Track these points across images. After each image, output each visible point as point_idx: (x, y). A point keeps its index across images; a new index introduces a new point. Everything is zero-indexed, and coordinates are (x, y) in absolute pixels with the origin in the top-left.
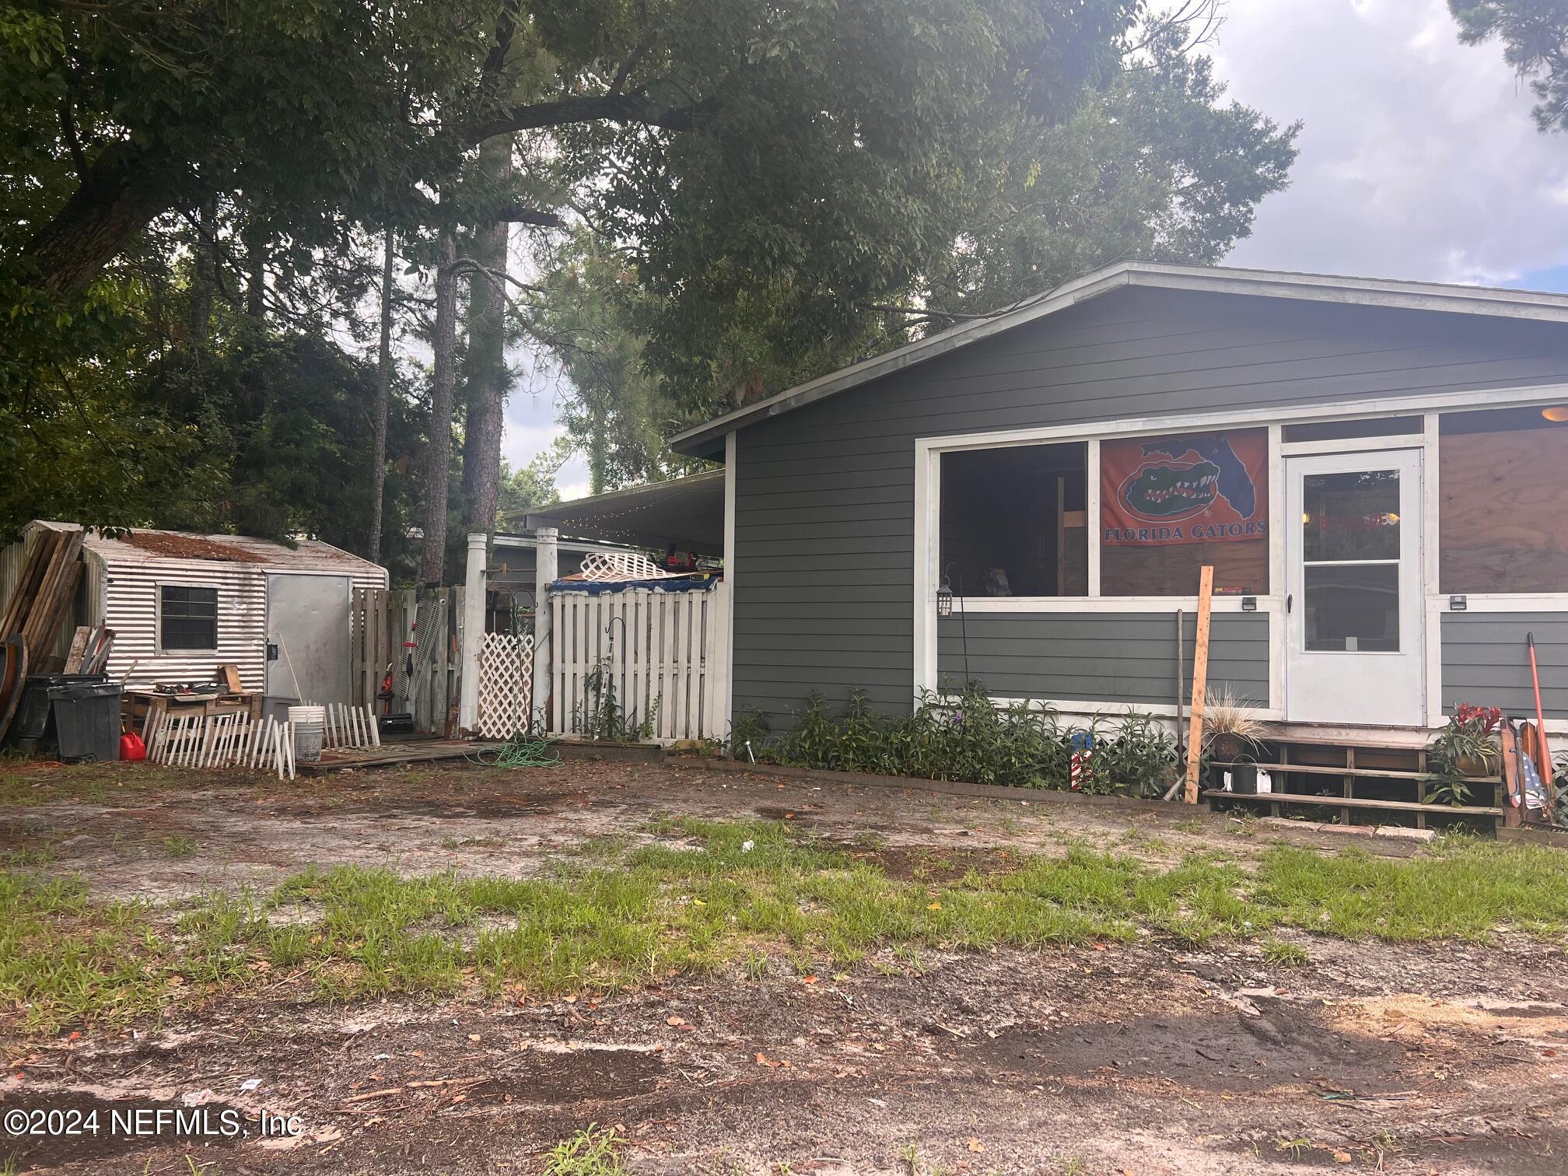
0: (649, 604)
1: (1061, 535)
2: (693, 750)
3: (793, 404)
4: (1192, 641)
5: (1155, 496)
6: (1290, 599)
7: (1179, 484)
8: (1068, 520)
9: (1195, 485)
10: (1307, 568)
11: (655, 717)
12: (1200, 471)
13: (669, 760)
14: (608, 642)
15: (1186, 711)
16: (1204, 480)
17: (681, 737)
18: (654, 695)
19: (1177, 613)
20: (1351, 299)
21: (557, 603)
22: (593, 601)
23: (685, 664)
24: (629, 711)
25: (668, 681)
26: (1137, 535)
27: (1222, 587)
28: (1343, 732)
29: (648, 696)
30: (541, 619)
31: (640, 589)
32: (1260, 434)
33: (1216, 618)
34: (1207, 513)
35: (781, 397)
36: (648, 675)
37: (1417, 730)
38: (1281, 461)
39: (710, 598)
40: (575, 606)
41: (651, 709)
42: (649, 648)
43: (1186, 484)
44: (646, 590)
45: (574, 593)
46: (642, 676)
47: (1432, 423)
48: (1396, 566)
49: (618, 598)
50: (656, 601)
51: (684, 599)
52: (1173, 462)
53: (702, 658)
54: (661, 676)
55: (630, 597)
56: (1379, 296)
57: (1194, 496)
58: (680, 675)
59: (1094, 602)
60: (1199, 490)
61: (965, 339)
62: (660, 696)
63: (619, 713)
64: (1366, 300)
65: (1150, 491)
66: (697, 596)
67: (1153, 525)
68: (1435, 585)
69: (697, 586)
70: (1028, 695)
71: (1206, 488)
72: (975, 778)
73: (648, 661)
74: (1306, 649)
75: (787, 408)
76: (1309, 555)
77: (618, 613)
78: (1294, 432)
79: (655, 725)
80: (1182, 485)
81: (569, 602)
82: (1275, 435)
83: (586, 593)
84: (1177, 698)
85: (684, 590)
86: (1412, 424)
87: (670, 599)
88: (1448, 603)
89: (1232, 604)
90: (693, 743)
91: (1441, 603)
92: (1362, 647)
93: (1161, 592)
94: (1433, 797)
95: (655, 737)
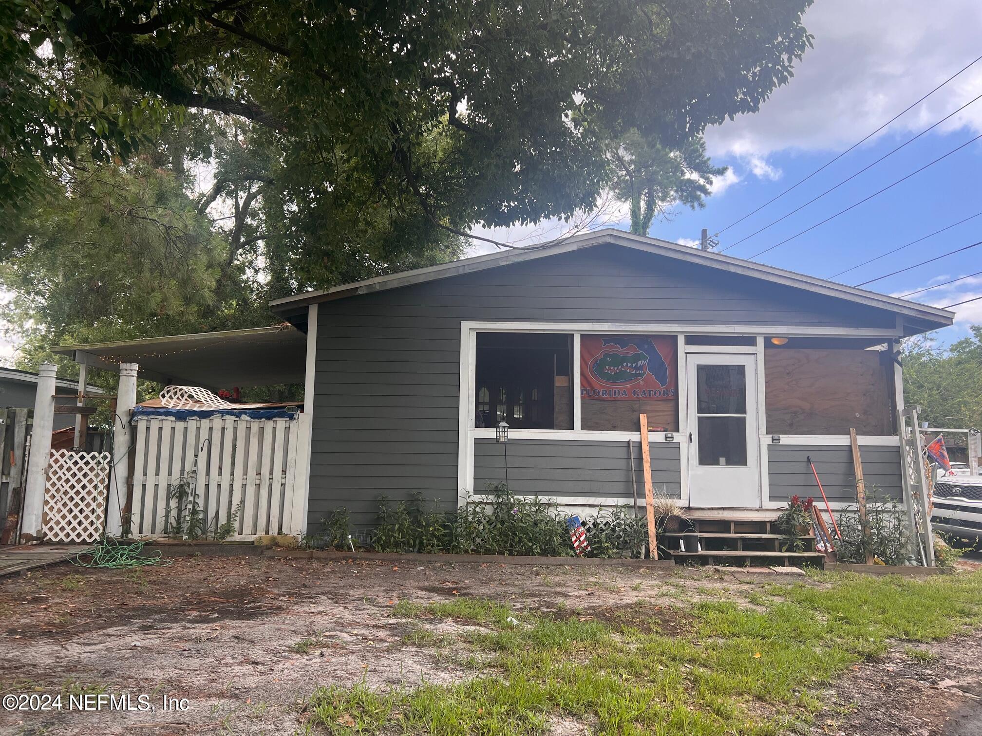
0: (236, 429)
1: (556, 391)
2: (274, 543)
3: (378, 288)
4: (640, 459)
5: (611, 370)
6: (691, 435)
7: (625, 364)
8: (560, 382)
9: (634, 365)
10: (699, 417)
11: (237, 518)
12: (637, 358)
13: (269, 553)
14: (193, 458)
15: (641, 502)
16: (639, 363)
17: (261, 533)
18: (236, 500)
19: (628, 442)
20: (732, 269)
21: (142, 426)
22: (180, 425)
23: (268, 476)
24: (211, 513)
25: (251, 491)
26: (601, 394)
27: (653, 427)
28: (720, 512)
29: (230, 502)
30: (121, 439)
31: (227, 417)
32: (672, 339)
33: (652, 445)
34: (642, 383)
35: (369, 282)
36: (232, 485)
37: (758, 510)
38: (684, 355)
39: (293, 425)
40: (161, 429)
41: (233, 511)
42: (233, 464)
43: (629, 365)
44: (233, 418)
45: (160, 417)
46: (225, 486)
47: (760, 341)
48: (744, 418)
49: (205, 423)
50: (242, 426)
51: (269, 425)
52: (621, 351)
53: (284, 472)
54: (244, 486)
55: (217, 422)
56: (746, 270)
57: (634, 372)
58: (262, 485)
59: (578, 434)
60: (637, 368)
61: (507, 261)
62: (243, 502)
63: (201, 516)
64: (739, 271)
65: (607, 367)
66: (281, 423)
67: (610, 388)
68: (763, 429)
69: (281, 415)
70: (536, 493)
71: (641, 368)
72: (529, 552)
73: (232, 474)
74: (700, 464)
75: (373, 290)
76: (700, 411)
77: (204, 435)
78: (691, 340)
79: (236, 525)
80: (627, 365)
81: (155, 425)
82: (681, 340)
83: (173, 418)
84: (633, 494)
85: (269, 418)
86: (750, 341)
87: (255, 425)
88: (771, 439)
89: (659, 437)
90: (273, 539)
91: (767, 440)
92: (729, 463)
93: (614, 428)
94: (785, 548)
95: (236, 534)
